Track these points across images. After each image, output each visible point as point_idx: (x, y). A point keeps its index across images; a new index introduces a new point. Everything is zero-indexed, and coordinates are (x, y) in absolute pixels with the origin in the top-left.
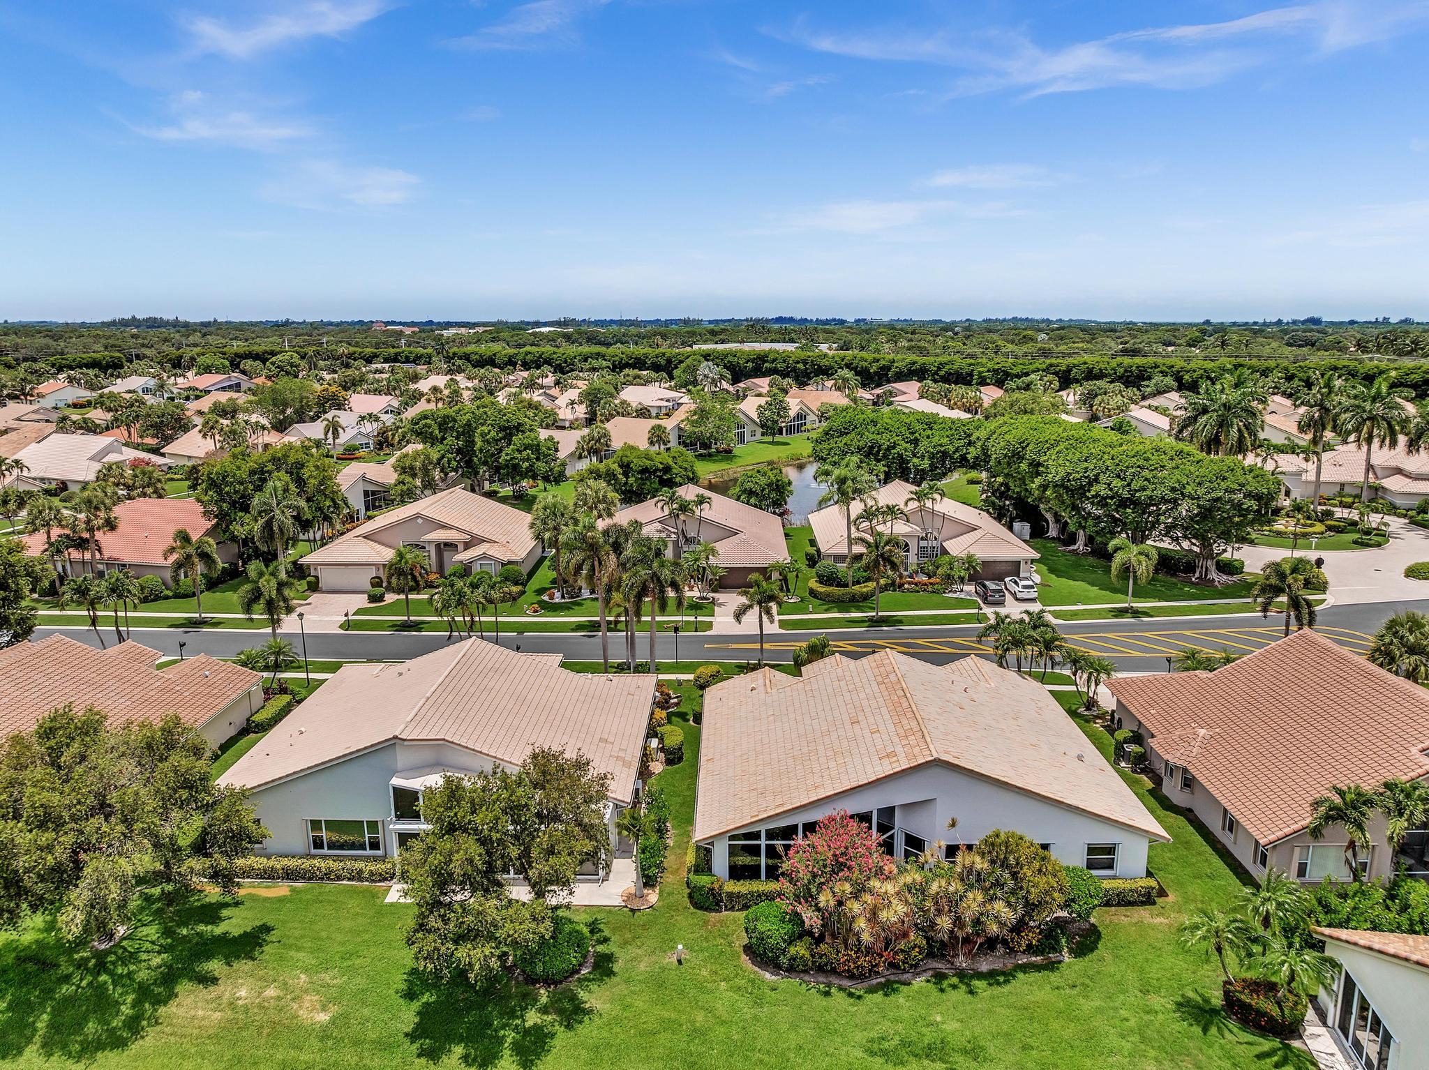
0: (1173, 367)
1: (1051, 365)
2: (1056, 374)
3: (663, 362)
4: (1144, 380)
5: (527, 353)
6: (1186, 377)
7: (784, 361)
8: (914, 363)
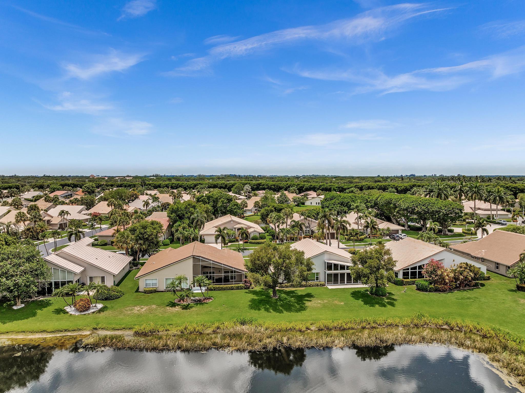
0: (394, 185)
1: (356, 185)
2: (358, 188)
3: (224, 186)
5: (173, 184)
6: (399, 188)
7: (267, 185)
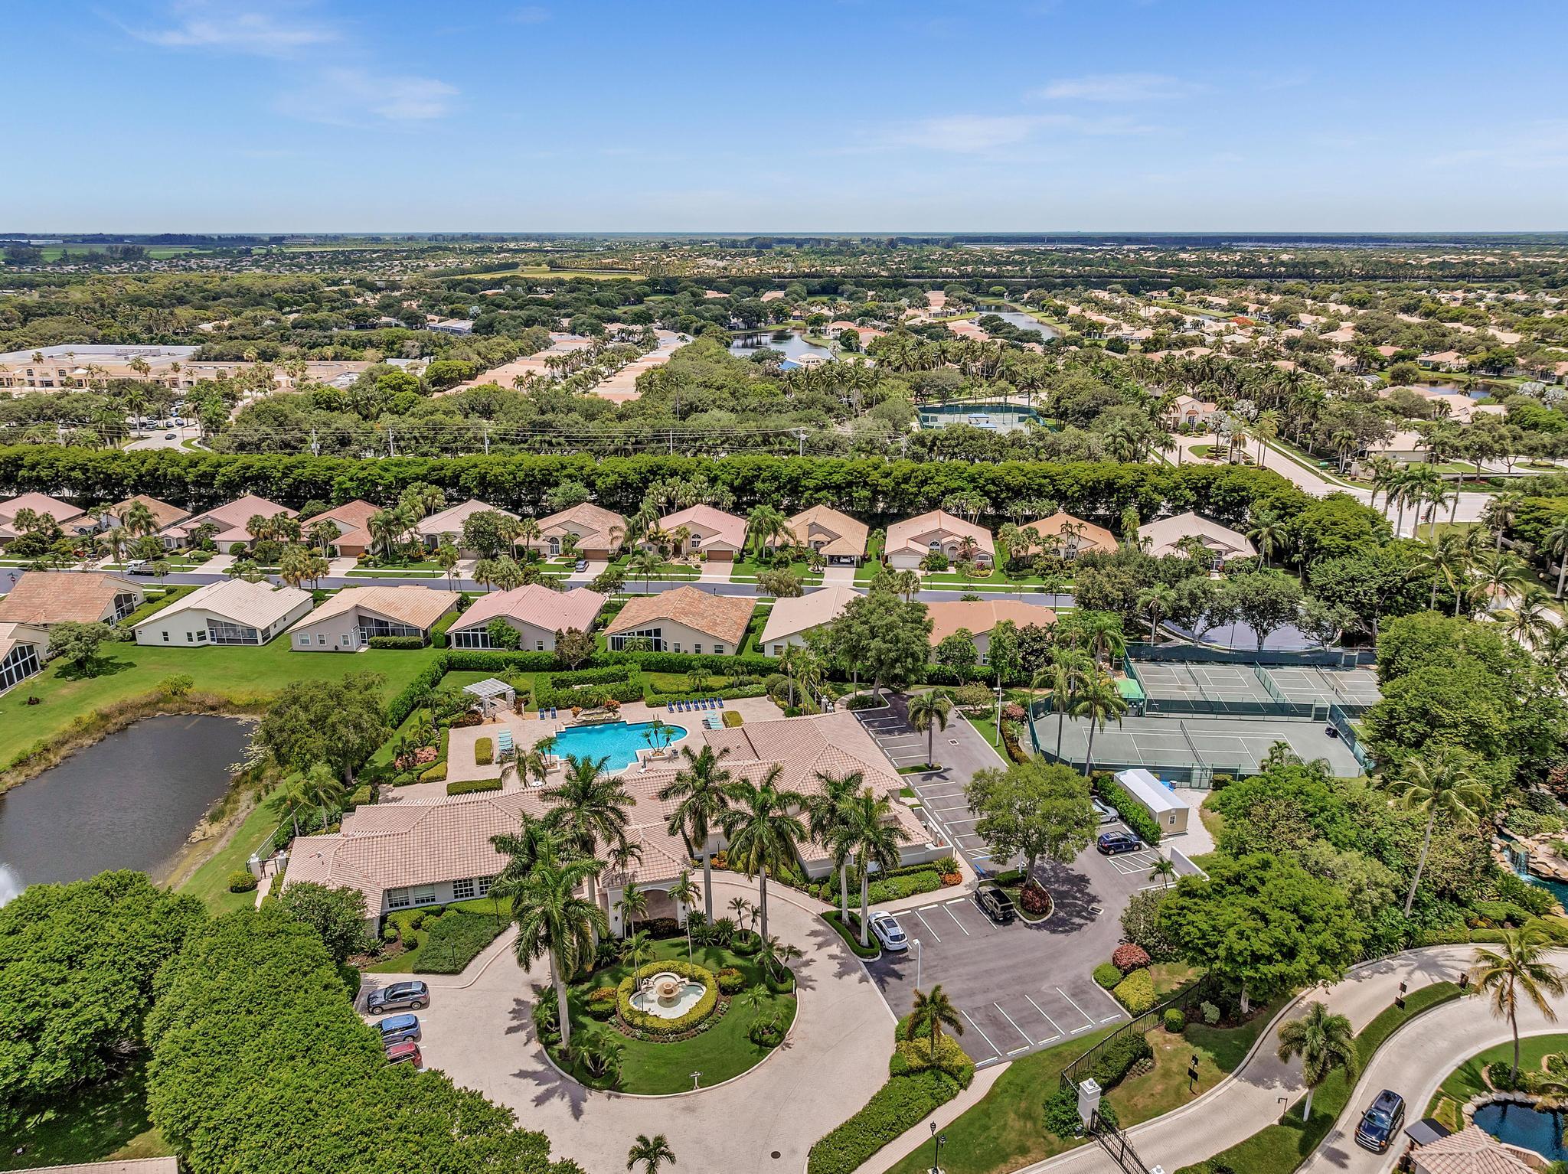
4: (550, 486)
8: (248, 468)
